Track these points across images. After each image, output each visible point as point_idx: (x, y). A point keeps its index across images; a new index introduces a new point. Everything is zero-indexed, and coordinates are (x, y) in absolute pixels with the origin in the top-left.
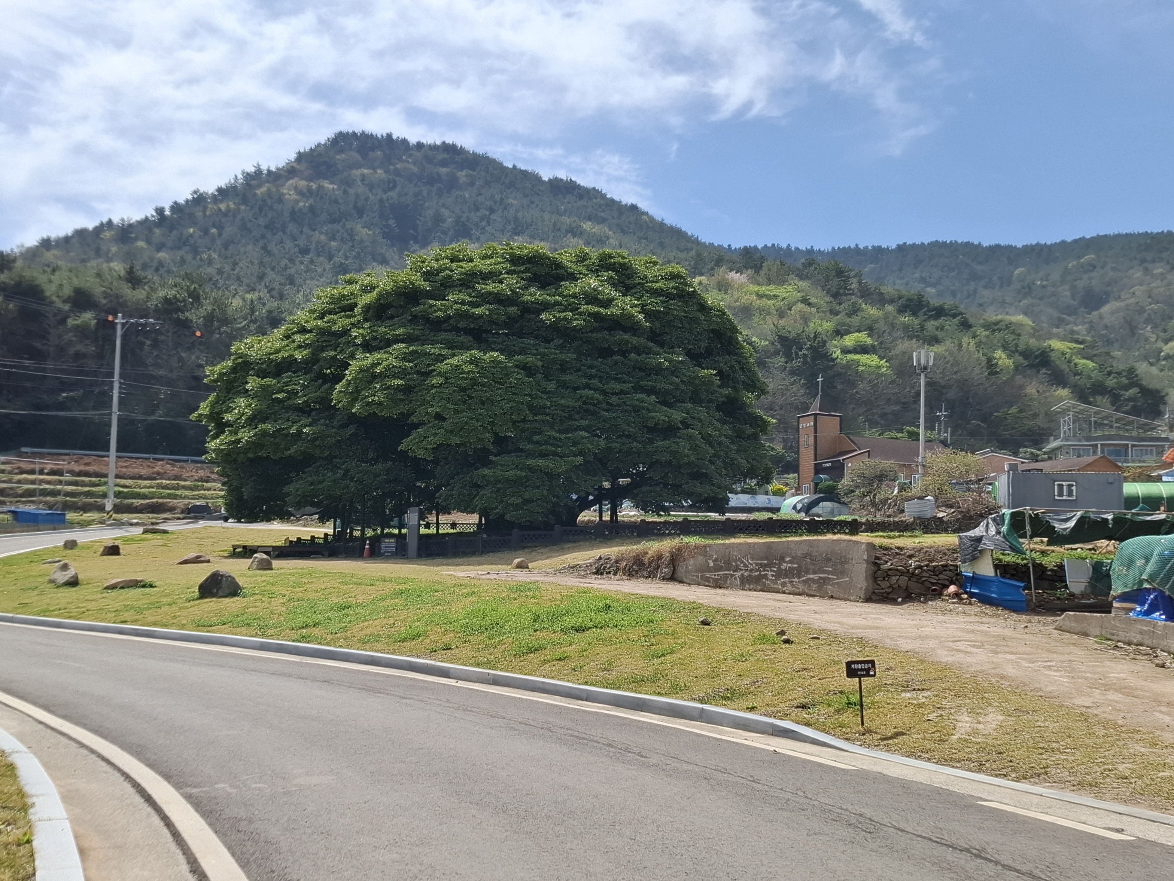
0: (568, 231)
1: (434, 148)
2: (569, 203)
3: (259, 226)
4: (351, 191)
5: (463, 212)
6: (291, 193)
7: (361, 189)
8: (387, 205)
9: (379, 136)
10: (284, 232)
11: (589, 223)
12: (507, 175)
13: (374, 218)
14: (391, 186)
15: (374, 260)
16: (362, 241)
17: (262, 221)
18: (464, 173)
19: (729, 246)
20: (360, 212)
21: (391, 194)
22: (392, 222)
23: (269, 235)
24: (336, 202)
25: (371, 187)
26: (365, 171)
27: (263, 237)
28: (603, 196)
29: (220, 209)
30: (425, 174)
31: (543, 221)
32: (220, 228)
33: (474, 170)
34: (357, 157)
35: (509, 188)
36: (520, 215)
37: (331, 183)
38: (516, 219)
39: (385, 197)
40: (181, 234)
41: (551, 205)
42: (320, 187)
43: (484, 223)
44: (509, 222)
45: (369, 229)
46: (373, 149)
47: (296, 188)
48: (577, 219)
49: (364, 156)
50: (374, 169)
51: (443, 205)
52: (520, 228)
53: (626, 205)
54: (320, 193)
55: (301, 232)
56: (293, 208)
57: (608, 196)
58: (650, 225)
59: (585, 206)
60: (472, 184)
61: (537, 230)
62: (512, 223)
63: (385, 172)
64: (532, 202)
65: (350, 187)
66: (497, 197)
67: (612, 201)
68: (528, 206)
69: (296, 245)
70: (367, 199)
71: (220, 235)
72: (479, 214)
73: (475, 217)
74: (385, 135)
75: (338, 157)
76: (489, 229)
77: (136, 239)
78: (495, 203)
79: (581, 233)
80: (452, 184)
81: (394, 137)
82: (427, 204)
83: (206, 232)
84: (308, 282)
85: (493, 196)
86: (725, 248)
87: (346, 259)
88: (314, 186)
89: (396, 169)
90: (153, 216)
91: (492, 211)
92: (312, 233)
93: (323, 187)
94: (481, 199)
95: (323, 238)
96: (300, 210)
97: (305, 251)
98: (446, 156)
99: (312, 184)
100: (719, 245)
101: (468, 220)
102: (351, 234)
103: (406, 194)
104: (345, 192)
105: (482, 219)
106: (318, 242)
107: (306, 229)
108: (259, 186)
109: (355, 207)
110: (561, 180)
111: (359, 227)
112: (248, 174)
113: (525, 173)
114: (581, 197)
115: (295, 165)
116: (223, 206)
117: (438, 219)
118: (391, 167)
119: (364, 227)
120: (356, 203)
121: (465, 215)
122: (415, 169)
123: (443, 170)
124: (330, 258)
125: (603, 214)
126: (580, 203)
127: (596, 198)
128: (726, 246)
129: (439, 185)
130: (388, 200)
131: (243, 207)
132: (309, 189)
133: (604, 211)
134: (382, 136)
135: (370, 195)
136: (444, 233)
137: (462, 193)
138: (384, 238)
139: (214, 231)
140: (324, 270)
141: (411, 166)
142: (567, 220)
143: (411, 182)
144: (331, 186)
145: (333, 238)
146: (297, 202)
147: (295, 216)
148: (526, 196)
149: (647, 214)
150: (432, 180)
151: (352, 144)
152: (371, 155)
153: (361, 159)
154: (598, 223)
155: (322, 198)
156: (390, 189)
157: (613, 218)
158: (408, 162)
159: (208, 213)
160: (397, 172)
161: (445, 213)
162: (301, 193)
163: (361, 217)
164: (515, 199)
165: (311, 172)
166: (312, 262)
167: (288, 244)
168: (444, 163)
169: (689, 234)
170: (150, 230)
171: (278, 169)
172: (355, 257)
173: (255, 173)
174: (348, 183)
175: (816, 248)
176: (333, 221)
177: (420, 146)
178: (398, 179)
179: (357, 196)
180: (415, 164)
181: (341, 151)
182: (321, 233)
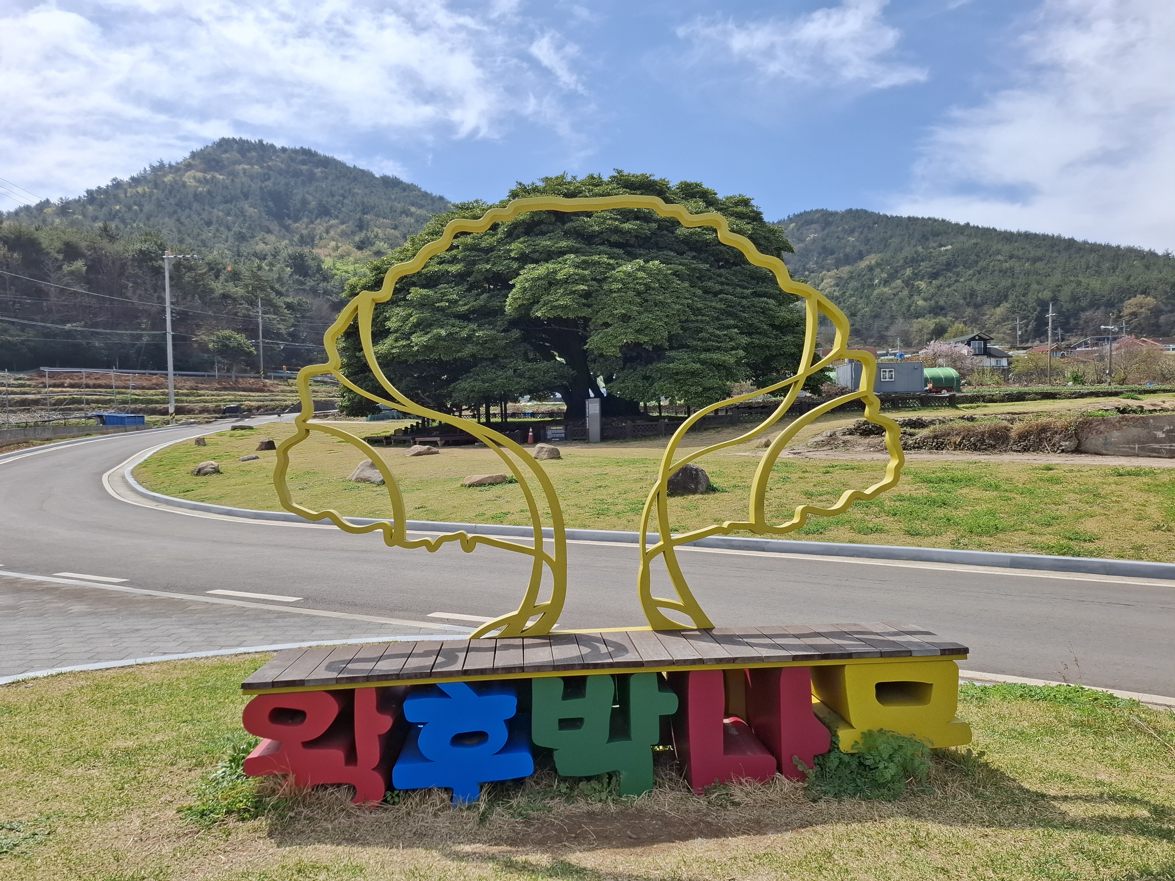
1: (295, 151)
2: (397, 193)
3: (171, 204)
5: (323, 198)
6: (191, 181)
7: (245, 179)
8: (265, 190)
9: (253, 141)
10: (191, 209)
12: (351, 173)
13: (256, 200)
14: (266, 177)
15: (262, 230)
16: (251, 217)
17: (172, 201)
18: (319, 170)
20: (246, 196)
21: (267, 183)
22: (271, 204)
23: (179, 211)
24: (227, 188)
25: (252, 178)
26: (246, 166)
27: (175, 212)
28: (419, 190)
29: (138, 192)
30: (291, 170)
31: (382, 205)
32: (140, 205)
33: (327, 168)
34: (238, 156)
35: (354, 182)
36: (365, 200)
37: (220, 174)
38: (363, 203)
39: (263, 185)
40: (111, 209)
41: (385, 194)
42: (213, 177)
43: (340, 206)
45: (255, 209)
46: (249, 150)
47: (194, 178)
48: (406, 205)
49: (243, 156)
50: (252, 165)
51: (308, 193)
52: (367, 210)
54: (214, 181)
55: (204, 209)
56: (195, 192)
59: (409, 196)
60: (326, 178)
61: (380, 211)
62: (360, 206)
63: (261, 168)
64: (372, 192)
65: (236, 178)
66: (347, 188)
68: (370, 195)
69: (201, 219)
70: (250, 186)
71: (141, 210)
72: (335, 199)
73: (332, 201)
74: (257, 141)
75: (223, 156)
76: (343, 209)
77: (74, 212)
78: (346, 191)
80: (311, 178)
81: (265, 143)
82: (295, 191)
83: (130, 208)
85: (343, 187)
87: (242, 229)
88: (208, 177)
89: (269, 166)
90: (84, 196)
91: (344, 197)
92: (212, 210)
93: (215, 177)
94: (334, 188)
95: (221, 214)
96: (201, 193)
97: (209, 223)
98: (305, 157)
99: (206, 175)
101: (327, 203)
102: (242, 212)
103: (279, 184)
104: (233, 181)
105: (337, 202)
106: (218, 217)
107: (207, 207)
108: (165, 175)
109: (242, 192)
110: (389, 177)
111: (246, 207)
112: (154, 167)
113: (363, 171)
114: (404, 190)
115: (190, 161)
116: (140, 190)
117: (304, 202)
118: (265, 164)
119: (250, 207)
120: (242, 189)
121: (325, 200)
122: (283, 166)
123: (304, 168)
124: (229, 229)
125: (422, 202)
126: (405, 194)
129: (303, 178)
130: (266, 187)
131: (155, 191)
132: (205, 179)
133: (421, 200)
134: (255, 142)
135: (252, 184)
136: (310, 212)
137: (320, 184)
138: (266, 215)
139: (135, 207)
140: (227, 237)
141: (280, 164)
142: (399, 205)
143: (281, 175)
144: (221, 177)
145: (228, 214)
146: (197, 187)
147: (197, 197)
148: (366, 187)
150: (297, 174)
151: (232, 147)
152: (249, 155)
153: (241, 158)
154: (419, 208)
155: (215, 185)
156: (266, 180)
158: (277, 161)
159: (128, 195)
160: (270, 168)
161: (309, 198)
162: (199, 181)
163: (247, 199)
164: (359, 189)
165: (203, 166)
166: (218, 230)
167: (196, 218)
168: (304, 163)
170: (84, 206)
171: (178, 164)
172: (248, 228)
173: (159, 166)
174: (233, 174)
176: (226, 202)
177: (284, 150)
178: (271, 173)
179: (243, 184)
180: (282, 162)
181: (226, 151)
182: (219, 210)
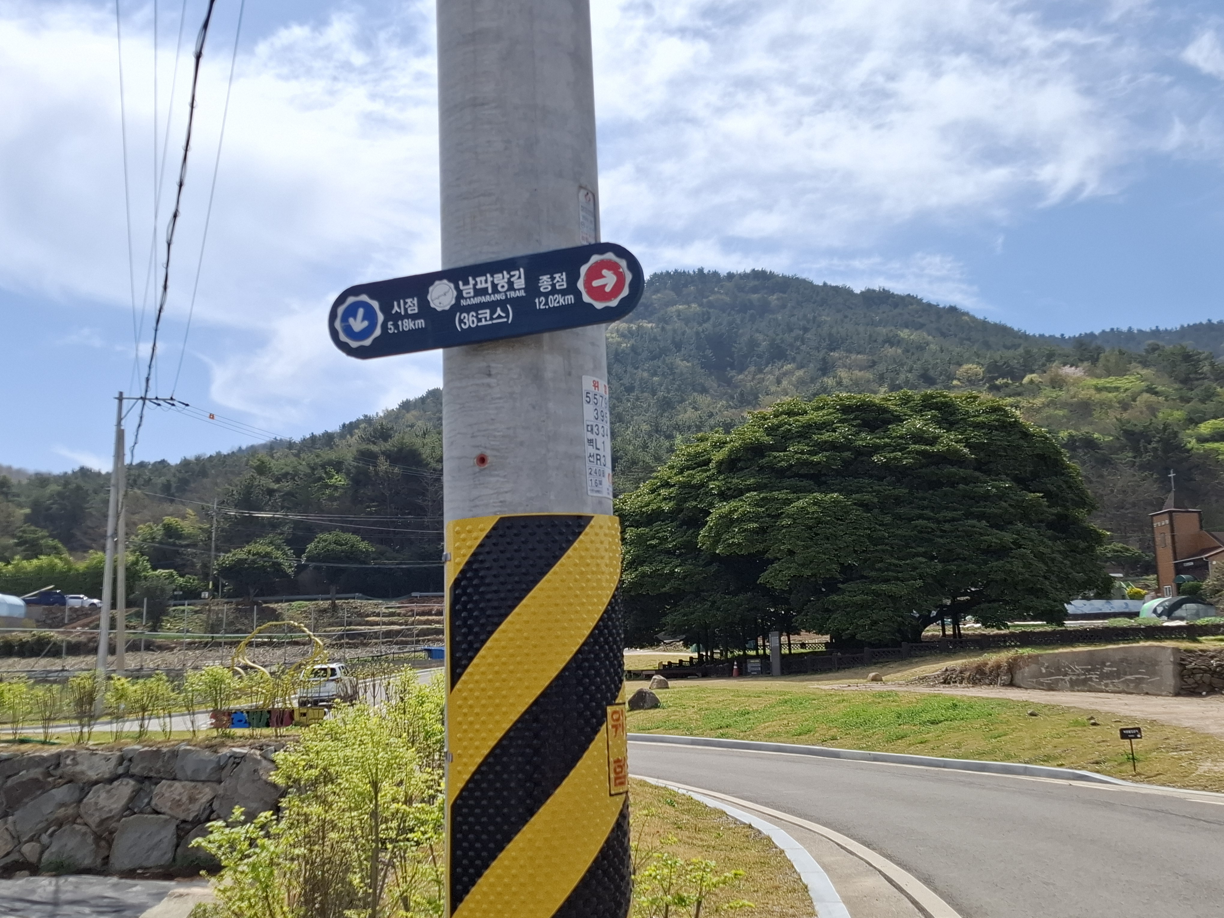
0: (885, 342)
2: (884, 313)
4: (669, 327)
5: (777, 335)
6: (614, 335)
7: (678, 325)
8: (703, 336)
9: (691, 272)
11: (906, 331)
12: (817, 294)
13: (691, 350)
14: (705, 318)
15: (695, 390)
16: (682, 374)
18: (775, 297)
19: (1062, 335)
20: (678, 346)
21: (705, 325)
22: (709, 352)
24: (655, 339)
25: (687, 321)
26: (680, 307)
28: (919, 301)
30: (738, 303)
31: (858, 334)
33: (784, 292)
34: (672, 294)
35: (822, 306)
36: (834, 331)
37: (649, 323)
38: (830, 335)
39: (700, 329)
41: (865, 317)
42: (639, 328)
43: (798, 343)
44: (824, 339)
45: (688, 362)
46: (686, 285)
47: (618, 331)
48: (893, 328)
49: (679, 293)
50: (688, 303)
51: (757, 331)
52: (835, 344)
53: (944, 308)
54: (640, 333)
55: (625, 371)
56: (616, 350)
57: (924, 301)
58: (972, 324)
59: (900, 314)
60: (784, 306)
61: (853, 344)
62: (827, 339)
63: (699, 305)
64: (846, 317)
65: (667, 324)
66: (810, 316)
67: (929, 305)
68: (842, 321)
69: (622, 385)
70: (683, 334)
72: (793, 334)
73: (789, 338)
74: (696, 270)
75: (654, 297)
76: (803, 347)
78: (808, 322)
79: (899, 342)
80: (764, 309)
81: (706, 271)
82: (741, 331)
84: (635, 418)
85: (805, 316)
86: (1057, 338)
87: (668, 393)
89: (709, 302)
91: (806, 330)
92: (635, 371)
93: (642, 326)
94: (794, 319)
95: (645, 374)
96: (623, 351)
97: (630, 389)
98: (756, 283)
99: (632, 325)
100: (1050, 336)
101: (783, 342)
102: (671, 368)
103: (720, 324)
104: (663, 329)
105: (796, 339)
106: (642, 379)
107: (629, 368)
109: (673, 342)
110: (874, 291)
111: (678, 361)
113: (836, 289)
114: (896, 306)
117: (753, 344)
118: (705, 300)
119: (682, 360)
120: (674, 338)
121: (780, 337)
122: (727, 299)
123: (755, 297)
124: (654, 393)
125: (920, 320)
126: (895, 312)
127: (912, 304)
128: (1058, 335)
129: (752, 311)
130: (703, 331)
132: (630, 330)
133: (921, 316)
134: (694, 272)
135: (687, 329)
136: (760, 357)
137: (774, 316)
138: (702, 368)
140: (649, 406)
141: (723, 297)
142: (883, 331)
143: (724, 312)
144: (650, 325)
145: (655, 374)
146: (619, 344)
148: (839, 311)
149: (967, 314)
150: (744, 308)
151: (666, 283)
152: (685, 291)
153: (675, 296)
154: (917, 329)
155: (642, 337)
156: (705, 321)
157: (932, 322)
158: (720, 293)
160: (710, 305)
161: (760, 337)
162: (623, 335)
163: (679, 351)
164: (828, 315)
166: (638, 399)
168: (755, 290)
169: (1016, 329)
172: (677, 390)
174: (665, 320)
175: (1162, 328)
176: (653, 358)
177: (730, 276)
178: (711, 310)
179: (675, 331)
180: (727, 294)
181: (657, 291)
182: (643, 370)
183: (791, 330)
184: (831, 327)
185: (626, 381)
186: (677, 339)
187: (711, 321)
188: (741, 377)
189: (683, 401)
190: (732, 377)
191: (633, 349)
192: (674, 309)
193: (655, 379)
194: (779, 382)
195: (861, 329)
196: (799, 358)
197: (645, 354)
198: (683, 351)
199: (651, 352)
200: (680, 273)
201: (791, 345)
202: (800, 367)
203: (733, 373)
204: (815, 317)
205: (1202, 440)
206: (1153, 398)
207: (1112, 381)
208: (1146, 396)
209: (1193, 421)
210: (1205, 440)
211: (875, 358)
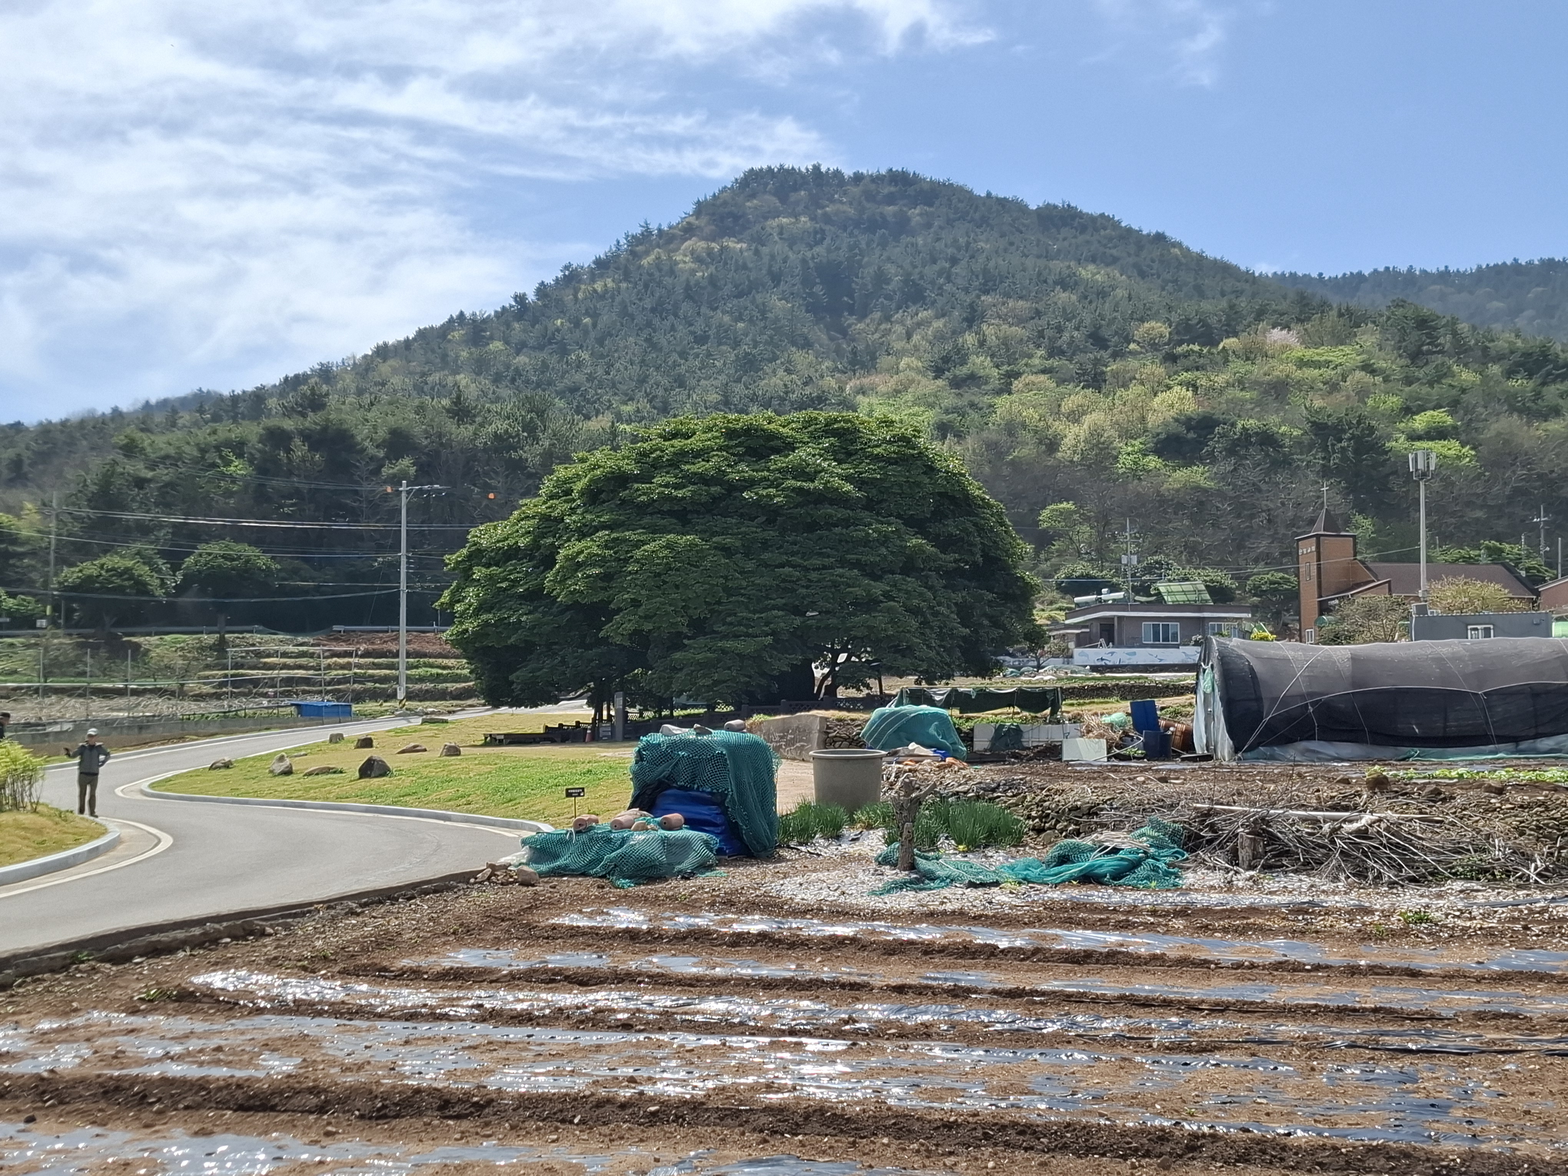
0: (1056, 283)
1: (877, 179)
2: (1064, 239)
3: (644, 309)
4: (765, 250)
5: (915, 267)
6: (687, 259)
7: (779, 247)
8: (811, 265)
9: (803, 170)
10: (676, 315)
11: (1091, 267)
12: (977, 209)
13: (794, 285)
14: (818, 237)
15: (794, 343)
16: (777, 319)
17: (648, 303)
18: (917, 211)
20: (776, 278)
21: (817, 249)
22: (818, 289)
23: (656, 321)
24: (745, 267)
25: (792, 242)
26: (785, 220)
27: (649, 324)
28: (1116, 225)
29: (595, 291)
30: (865, 217)
31: (1024, 270)
32: (595, 315)
33: (931, 205)
34: (774, 201)
35: (980, 227)
36: (992, 264)
37: (739, 241)
38: (985, 271)
39: (809, 254)
40: (546, 328)
41: (1038, 245)
42: (723, 249)
43: (942, 281)
44: (977, 277)
45: (788, 302)
46: (795, 188)
47: (692, 252)
48: (1072, 264)
49: (783, 200)
50: (796, 216)
51: (888, 260)
52: (990, 284)
53: (1149, 235)
54: (722, 258)
55: (699, 314)
56: (688, 281)
57: (1123, 224)
58: (1183, 260)
59: (1088, 242)
60: (929, 226)
61: (1015, 284)
62: (981, 277)
63: (811, 219)
64: (1012, 244)
65: (763, 245)
66: (962, 241)
67: (1129, 230)
68: (1005, 250)
69: (692, 333)
70: (785, 260)
71: (594, 325)
72: (936, 268)
73: (930, 271)
74: (810, 167)
75: (748, 204)
76: (948, 287)
77: (492, 338)
78: (959, 250)
79: (1076, 283)
80: (902, 226)
81: (823, 169)
82: (866, 259)
83: (577, 323)
84: (703, 382)
85: (956, 241)
87: (755, 347)
88: (716, 246)
89: (825, 214)
90: (511, 306)
91: (954, 261)
92: (712, 314)
93: (727, 247)
94: (940, 245)
95: (727, 318)
96: (697, 283)
97: (701, 340)
98: (893, 188)
99: (713, 245)
101: (922, 278)
102: (763, 311)
103: (838, 249)
104: (757, 252)
105: (940, 274)
106: (720, 326)
107: (704, 310)
108: (647, 253)
109: (770, 272)
110: (1055, 207)
111: (774, 301)
112: (633, 237)
113: (1003, 202)
114: (1083, 229)
115: (692, 220)
116: (598, 286)
117: (881, 278)
118: (819, 211)
119: (780, 300)
120: (770, 266)
121: (917, 270)
122: (851, 211)
123: (890, 209)
124: (734, 346)
125: (1114, 252)
126: (1081, 238)
127: (1105, 229)
129: (884, 231)
130: (813, 258)
131: (624, 285)
132: (710, 252)
133: (1116, 247)
134: (807, 170)
135: (790, 254)
136: (889, 298)
137: (914, 240)
138: (807, 311)
139: (587, 320)
140: (725, 364)
141: (846, 208)
142: (1058, 266)
143: (845, 230)
144: (738, 246)
145: (740, 319)
146: (693, 272)
147: (691, 293)
148: (1003, 235)
149: (1179, 245)
150: (873, 226)
151: (766, 185)
152: (793, 197)
153: (779, 204)
154: (1107, 265)
155: (726, 263)
156: (818, 243)
157: (1129, 255)
158: (841, 202)
159: (580, 295)
160: (827, 219)
161: (890, 269)
162: (698, 260)
163: (777, 285)
164: (987, 241)
165: (713, 227)
166: (709, 355)
167: (682, 330)
168: (890, 200)
169: (1243, 268)
170: (508, 325)
171: (670, 227)
172: (767, 343)
173: (642, 234)
174: (760, 239)
176: (739, 295)
177: (858, 178)
178: (827, 228)
180: (851, 203)
181: (753, 196)
182: (724, 313)
183: (934, 262)
184: (988, 259)
185: (699, 326)
186: (775, 268)
187: (826, 242)
188: (860, 326)
189: (774, 359)
190: (850, 326)
191: (713, 281)
192: (774, 223)
193: (741, 325)
194: (909, 336)
195: (1029, 262)
196: (941, 301)
197: (728, 289)
198: (783, 286)
199: (736, 287)
200: (787, 171)
201: (933, 283)
202: (940, 315)
203: (852, 319)
204: (968, 244)
205: (1414, 437)
206: (1368, 378)
207: (1323, 353)
208: (1359, 375)
209: (1408, 411)
210: (1419, 438)
211: (1041, 307)
